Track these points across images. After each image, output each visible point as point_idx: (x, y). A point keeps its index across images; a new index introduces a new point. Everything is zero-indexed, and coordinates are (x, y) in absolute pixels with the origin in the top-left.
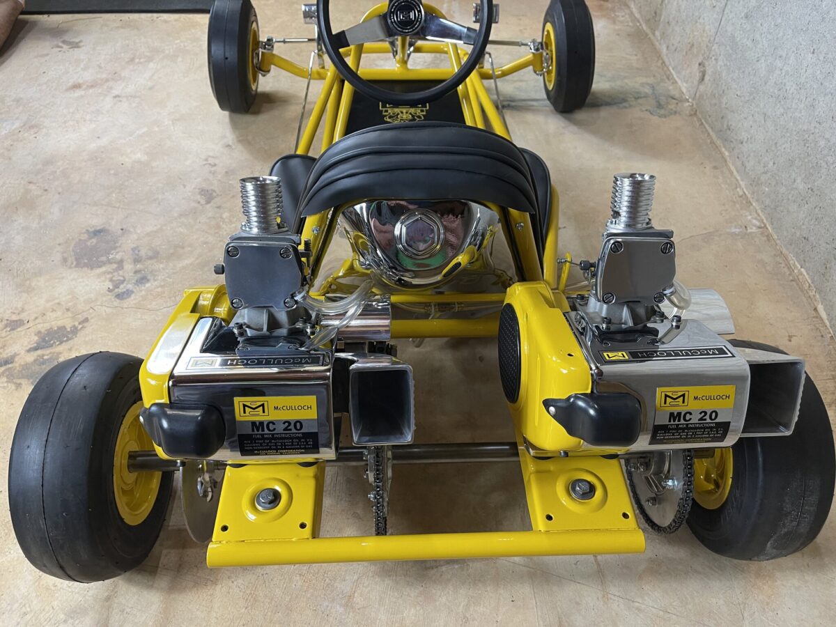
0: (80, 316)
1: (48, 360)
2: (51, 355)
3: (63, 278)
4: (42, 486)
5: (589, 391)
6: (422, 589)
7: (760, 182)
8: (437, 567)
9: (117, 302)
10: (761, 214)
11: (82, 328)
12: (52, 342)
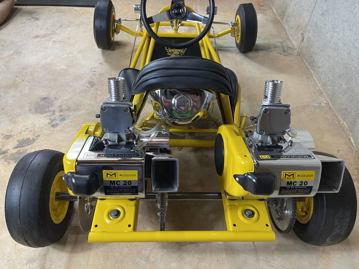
0: (36, 134)
1: (22, 152)
2: (23, 150)
3: (29, 118)
4: (19, 206)
5: (253, 172)
6: (179, 254)
7: (326, 85)
8: (186, 245)
9: (52, 129)
10: (327, 98)
11: (37, 139)
12: (24, 145)
